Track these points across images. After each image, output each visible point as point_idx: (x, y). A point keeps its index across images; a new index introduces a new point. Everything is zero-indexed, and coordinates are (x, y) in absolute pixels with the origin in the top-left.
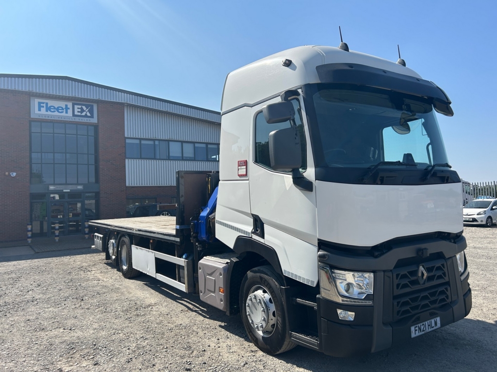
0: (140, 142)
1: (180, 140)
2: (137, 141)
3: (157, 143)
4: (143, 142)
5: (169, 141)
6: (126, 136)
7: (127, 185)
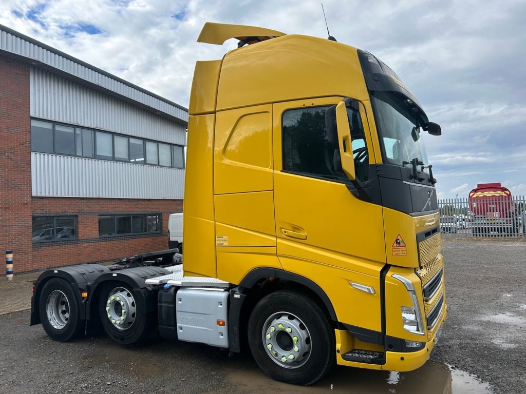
0: (54, 127)
1: (111, 130)
2: (49, 126)
3: (78, 131)
4: (58, 128)
5: (95, 130)
6: (32, 115)
7: (34, 194)
